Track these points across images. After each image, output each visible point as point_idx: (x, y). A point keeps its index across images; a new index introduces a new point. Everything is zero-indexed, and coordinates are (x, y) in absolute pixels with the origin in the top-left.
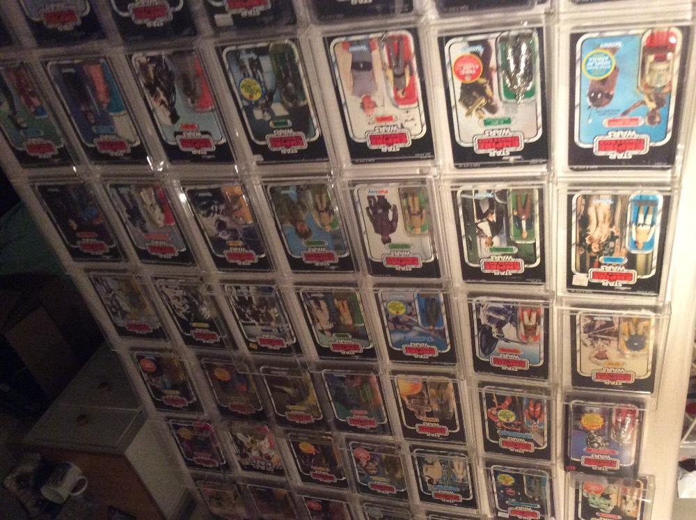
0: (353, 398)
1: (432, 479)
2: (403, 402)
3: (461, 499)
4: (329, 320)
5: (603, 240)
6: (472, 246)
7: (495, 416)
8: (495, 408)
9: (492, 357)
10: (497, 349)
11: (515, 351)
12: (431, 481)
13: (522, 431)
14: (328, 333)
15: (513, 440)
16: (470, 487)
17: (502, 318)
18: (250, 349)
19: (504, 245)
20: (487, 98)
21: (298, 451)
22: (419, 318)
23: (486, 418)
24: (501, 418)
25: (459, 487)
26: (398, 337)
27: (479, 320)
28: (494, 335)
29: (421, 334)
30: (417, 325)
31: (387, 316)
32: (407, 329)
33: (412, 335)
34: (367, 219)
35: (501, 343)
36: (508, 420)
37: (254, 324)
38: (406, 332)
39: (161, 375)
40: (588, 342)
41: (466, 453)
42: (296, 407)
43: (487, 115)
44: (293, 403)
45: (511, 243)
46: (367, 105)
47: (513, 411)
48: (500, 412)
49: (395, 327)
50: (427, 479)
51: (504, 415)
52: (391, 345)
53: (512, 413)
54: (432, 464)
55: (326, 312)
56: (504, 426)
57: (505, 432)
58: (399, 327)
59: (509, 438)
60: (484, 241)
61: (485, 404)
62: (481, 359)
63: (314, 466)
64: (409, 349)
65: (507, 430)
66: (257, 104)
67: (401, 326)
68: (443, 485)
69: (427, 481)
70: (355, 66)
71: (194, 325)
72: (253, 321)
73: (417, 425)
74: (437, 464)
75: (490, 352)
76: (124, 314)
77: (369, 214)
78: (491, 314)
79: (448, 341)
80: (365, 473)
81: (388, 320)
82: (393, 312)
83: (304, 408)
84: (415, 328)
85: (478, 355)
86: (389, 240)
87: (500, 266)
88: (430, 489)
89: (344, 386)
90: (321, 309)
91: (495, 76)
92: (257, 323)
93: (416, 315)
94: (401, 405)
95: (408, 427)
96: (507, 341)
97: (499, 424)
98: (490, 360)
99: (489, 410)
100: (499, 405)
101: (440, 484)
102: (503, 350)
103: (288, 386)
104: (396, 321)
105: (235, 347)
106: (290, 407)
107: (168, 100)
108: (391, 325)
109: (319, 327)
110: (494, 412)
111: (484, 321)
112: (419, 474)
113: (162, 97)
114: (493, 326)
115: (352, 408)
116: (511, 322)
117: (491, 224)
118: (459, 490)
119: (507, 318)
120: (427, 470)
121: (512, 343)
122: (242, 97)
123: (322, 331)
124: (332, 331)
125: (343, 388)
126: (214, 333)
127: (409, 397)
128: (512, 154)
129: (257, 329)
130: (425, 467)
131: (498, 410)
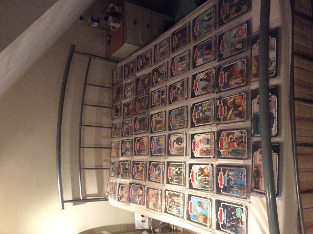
0: (142, 124)
2: (142, 139)
4: (158, 120)
5: (174, 200)
6: (173, 165)
9: (152, 166)
13: (137, 172)
19: (174, 174)
20: (201, 175)
23: (140, 162)
26: (155, 140)
27: (159, 164)
28: (156, 168)
29: (156, 147)
30: (158, 146)
31: (159, 138)
33: (156, 144)
34: (179, 136)
36: (139, 168)
40: (155, 193)
42: (139, 105)
43: (198, 174)
45: (174, 176)
46: (201, 141)
50: (126, 143)
52: (153, 138)
57: (137, 167)
60: (175, 169)
66: (202, 108)
70: (208, 140)
71: (157, 74)
76: (159, 49)
77: (180, 137)
79: (155, 155)
80: (126, 124)
82: (160, 140)
83: (139, 108)
85: (152, 162)
86: (175, 142)
87: (170, 172)
89: (144, 122)
90: (160, 118)
91: (204, 177)
93: (160, 146)
94: (141, 138)
95: (137, 139)
96: (155, 171)
97: (139, 166)
101: (125, 146)
105: (152, 87)
106: (139, 103)
107: (205, 79)
109: (157, 117)
110: (141, 165)
113: (205, 77)
114: (158, 168)
115: (140, 123)
117: (178, 171)
122: (204, 104)
123: (156, 117)
124: (156, 120)
127: (143, 141)
128: (190, 179)
129: (156, 96)
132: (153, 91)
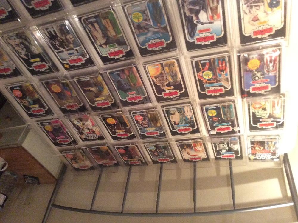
0: (127, 85)
1: (175, 122)
2: (153, 81)
3: (191, 129)
4: (103, 37)
7: (202, 76)
8: (201, 72)
9: (195, 38)
10: (197, 32)
11: (208, 30)
12: (175, 124)
13: (217, 82)
14: (104, 46)
15: (213, 88)
16: (195, 122)
17: (198, 8)
18: (66, 69)
21: (107, 124)
22: (151, 21)
23: (197, 79)
24: (205, 77)
25: (189, 123)
26: (142, 38)
27: (185, 13)
28: (195, 22)
29: (155, 33)
30: (151, 27)
31: (133, 25)
32: (146, 31)
33: (149, 35)
35: (199, 27)
36: (209, 77)
37: (62, 51)
38: (146, 34)
39: (26, 97)
40: (247, 11)
41: (189, 103)
42: (100, 98)
44: (97, 97)
47: (211, 71)
48: (204, 74)
49: (139, 31)
50: (173, 123)
51: (206, 75)
52: (139, 45)
53: (210, 72)
54: (174, 114)
55: (100, 31)
56: (207, 81)
57: (208, 85)
58: (141, 31)
59: (210, 88)
61: (195, 71)
62: (190, 41)
63: (117, 130)
64: (150, 46)
65: (209, 83)
67: (142, 30)
68: (181, 124)
69: (173, 124)
71: (32, 61)
72: (62, 49)
73: (163, 93)
74: (177, 114)
75: (194, 34)
78: (191, 7)
79: (170, 33)
80: (142, 128)
81: (134, 28)
82: (136, 21)
83: (103, 98)
84: (151, 29)
85: (187, 39)
88: (175, 128)
89: (120, 79)
90: (96, 30)
92: (64, 50)
93: (149, 20)
94: (152, 83)
95: (158, 95)
96: (202, 24)
97: (204, 81)
98: (195, 40)
99: (198, 74)
100: (203, 69)
101: (180, 124)
102: (201, 31)
103: (92, 87)
104: (139, 27)
105: (58, 70)
106: (96, 99)
108: (137, 30)
109: (98, 43)
110: (201, 75)
111: (188, 14)
112: (169, 121)
114: (193, 16)
115: (127, 91)
116: (203, 9)
118: (189, 125)
119: (200, 7)
120: (172, 118)
121: (205, 25)
123: (101, 46)
124: (106, 44)
125: (120, 80)
126: (44, 63)
127: (156, 77)
129: (65, 54)
130: (171, 116)
131: (203, 72)
132: (63, 64)
